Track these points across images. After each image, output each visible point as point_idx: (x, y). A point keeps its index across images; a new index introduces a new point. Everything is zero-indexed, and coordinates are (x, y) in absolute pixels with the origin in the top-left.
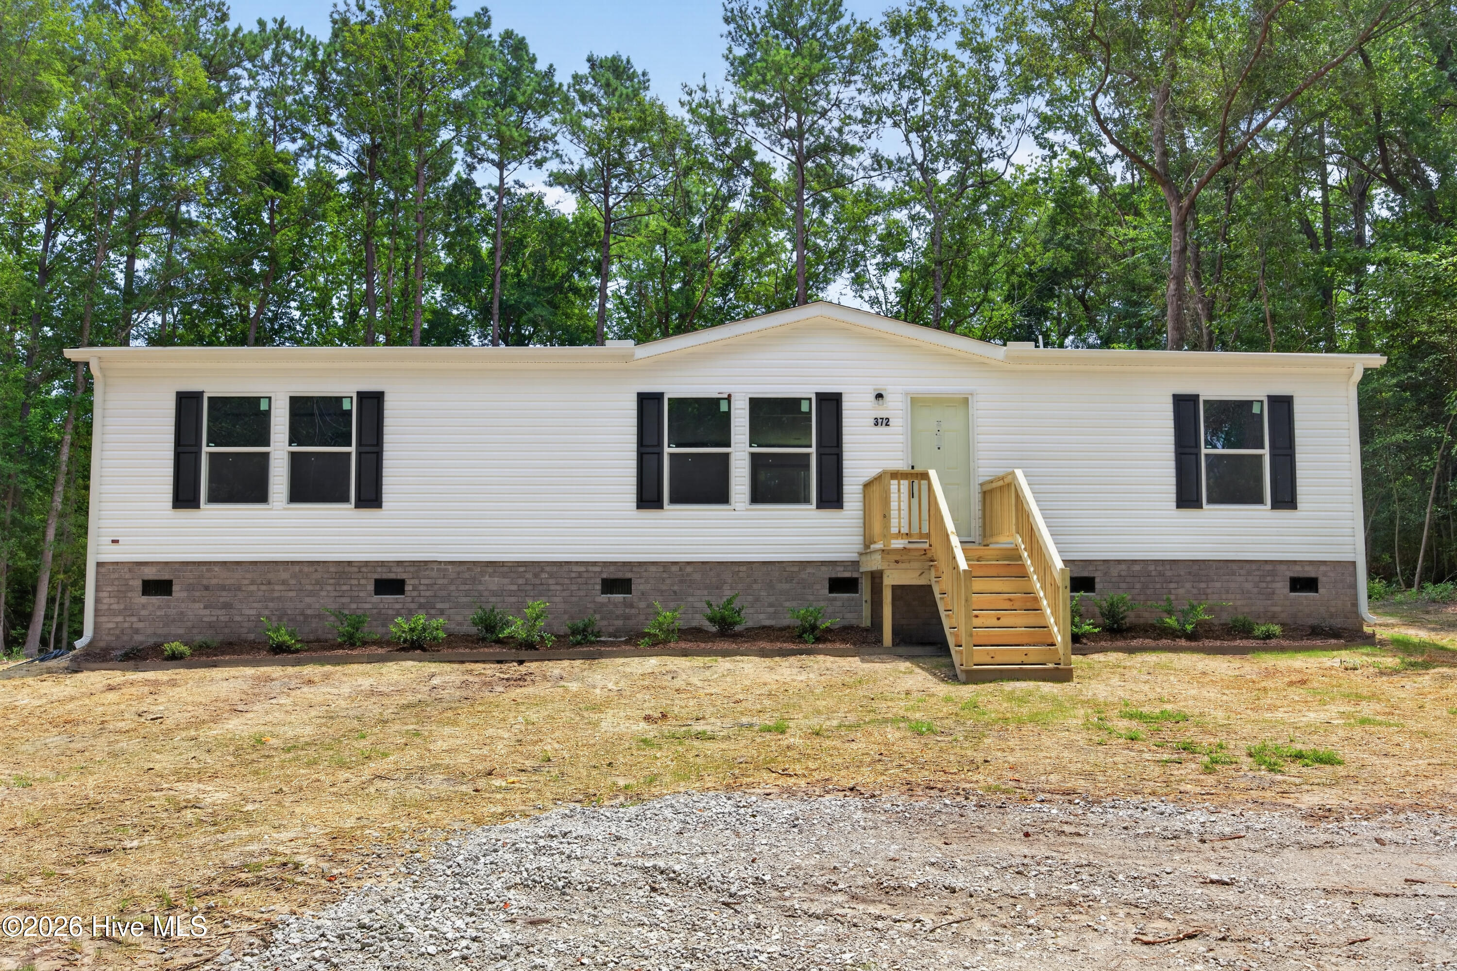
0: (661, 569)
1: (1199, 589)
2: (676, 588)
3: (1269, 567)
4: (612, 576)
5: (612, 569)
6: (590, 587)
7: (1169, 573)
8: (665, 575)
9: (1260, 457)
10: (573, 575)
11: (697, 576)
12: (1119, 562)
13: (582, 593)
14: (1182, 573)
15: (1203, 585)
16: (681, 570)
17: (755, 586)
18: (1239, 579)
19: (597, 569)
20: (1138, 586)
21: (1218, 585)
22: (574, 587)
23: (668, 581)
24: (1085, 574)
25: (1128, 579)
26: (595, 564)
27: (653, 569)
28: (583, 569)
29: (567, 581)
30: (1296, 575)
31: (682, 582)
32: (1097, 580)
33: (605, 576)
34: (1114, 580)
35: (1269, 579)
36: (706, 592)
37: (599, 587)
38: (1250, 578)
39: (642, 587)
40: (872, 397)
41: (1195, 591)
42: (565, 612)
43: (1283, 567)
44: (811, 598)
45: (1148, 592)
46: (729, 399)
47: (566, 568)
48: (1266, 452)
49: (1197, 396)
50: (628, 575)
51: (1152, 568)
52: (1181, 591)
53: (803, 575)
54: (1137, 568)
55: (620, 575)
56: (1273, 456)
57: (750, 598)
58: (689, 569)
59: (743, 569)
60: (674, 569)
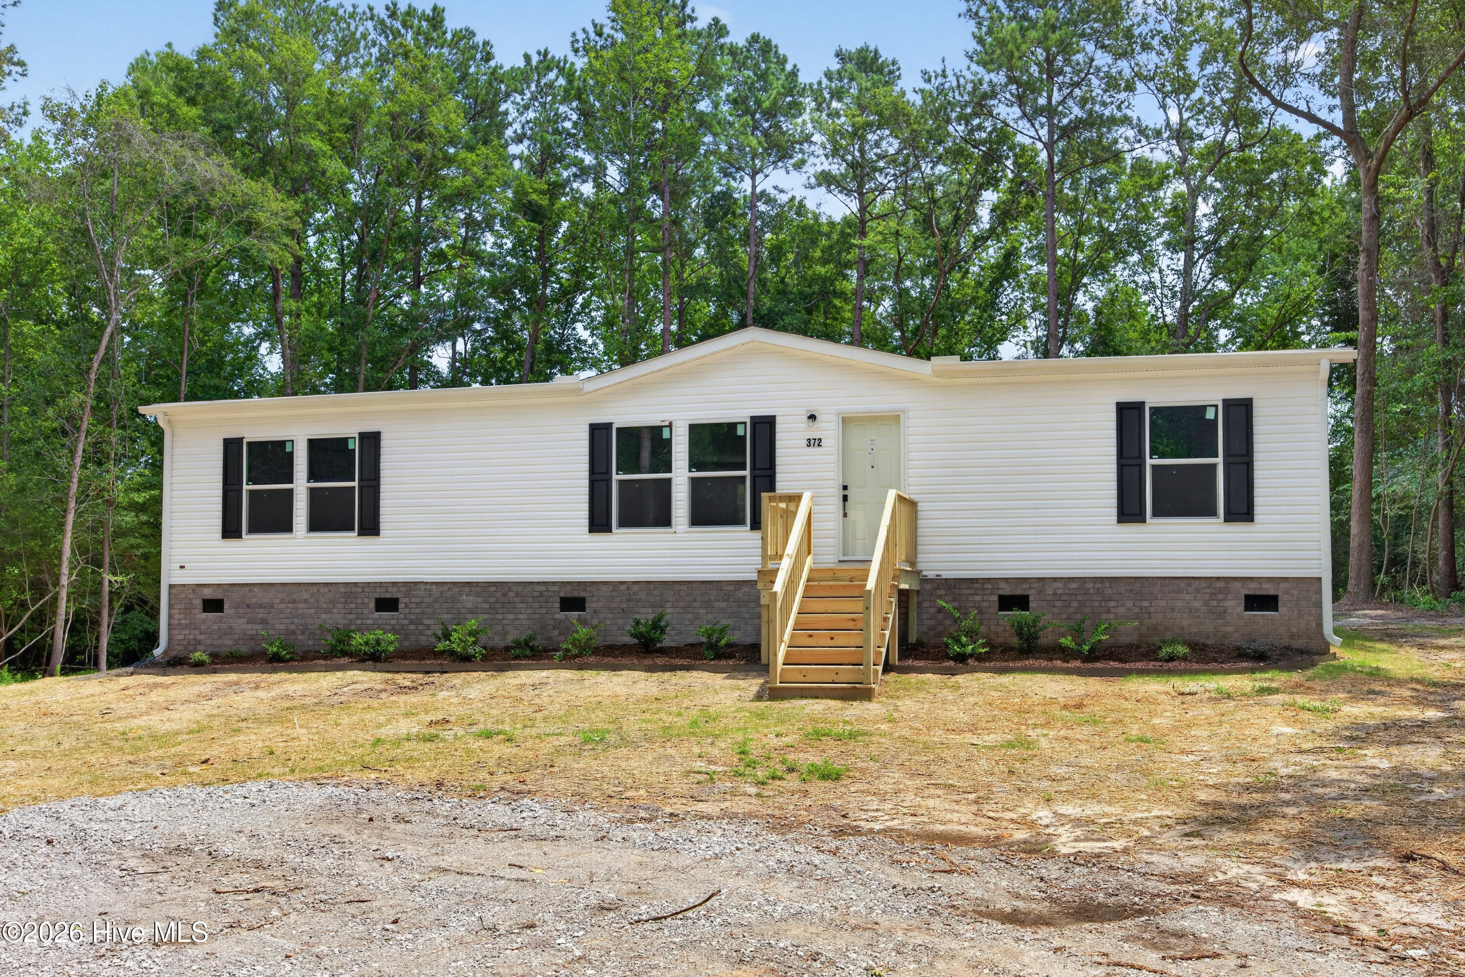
0: (611, 588)
1: (1141, 608)
2: (624, 605)
3: (1220, 585)
4: (569, 595)
5: (569, 588)
6: (550, 605)
7: (1108, 592)
8: (614, 594)
9: (1214, 466)
10: (536, 594)
11: (643, 595)
12: (1055, 579)
13: (544, 611)
14: (1123, 591)
15: (1146, 604)
16: (628, 589)
17: (695, 604)
18: (1187, 597)
19: (556, 588)
20: (1075, 604)
21: (1163, 603)
22: (537, 605)
23: (617, 600)
24: (1019, 592)
25: (1064, 598)
26: (554, 583)
27: (605, 588)
28: (543, 588)
29: (530, 600)
30: (1251, 593)
31: (629, 600)
32: (1031, 599)
33: (562, 595)
34: (1048, 598)
35: (1220, 596)
36: (650, 610)
37: (557, 605)
38: (1199, 596)
39: (594, 605)
40: (805, 418)
41: (1137, 610)
42: (529, 628)
43: (1238, 585)
44: (747, 616)
45: (1086, 610)
46: (670, 426)
47: (529, 588)
48: (1219, 461)
49: (1143, 404)
50: (583, 594)
51: (1090, 585)
52: (1121, 610)
53: (740, 594)
54: (1074, 585)
55: (575, 594)
56: (1227, 465)
57: (690, 616)
58: (636, 588)
59: (685, 588)
60: (624, 587)
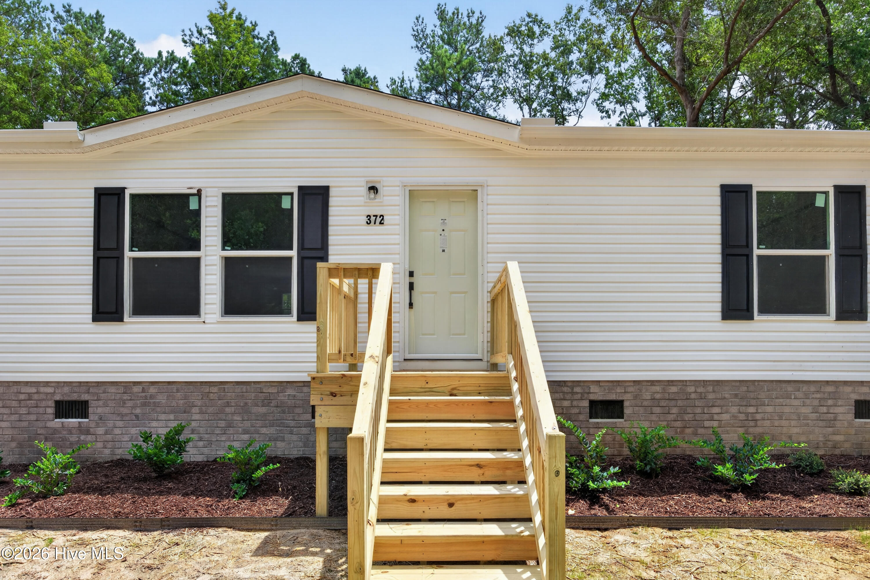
0: (122, 390)
1: (747, 414)
2: (138, 411)
3: (830, 389)
4: (67, 398)
5: (66, 389)
6: (41, 410)
7: (711, 396)
8: (126, 397)
9: (822, 259)
10: (22, 397)
11: (162, 399)
12: (652, 383)
13: (33, 417)
14: (727, 396)
15: (751, 410)
16: (143, 391)
17: (228, 410)
18: (796, 402)
19: (50, 390)
20: (674, 410)
21: (769, 409)
22: (23, 411)
23: (130, 404)
24: (612, 397)
25: (663, 403)
26: (47, 384)
27: (112, 389)
28: (34, 390)
29: (14, 404)
30: (862, 398)
31: (144, 405)
32: (626, 404)
33: (58, 398)
34: (645, 403)
35: (830, 402)
36: (172, 417)
37: (51, 411)
38: (808, 402)
39: (100, 410)
40: (364, 190)
41: (742, 417)
42: (13, 440)
43: (848, 389)
44: (292, 423)
45: (687, 417)
46: (199, 193)
47: (14, 389)
48: (830, 252)
49: (749, 187)
50: (85, 397)
51: (691, 389)
52: (725, 417)
53: (282, 397)
54: (674, 389)
55: (74, 397)
56: (839, 255)
57: (222, 424)
58: (152, 390)
59: (215, 389)
60: (136, 389)
